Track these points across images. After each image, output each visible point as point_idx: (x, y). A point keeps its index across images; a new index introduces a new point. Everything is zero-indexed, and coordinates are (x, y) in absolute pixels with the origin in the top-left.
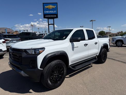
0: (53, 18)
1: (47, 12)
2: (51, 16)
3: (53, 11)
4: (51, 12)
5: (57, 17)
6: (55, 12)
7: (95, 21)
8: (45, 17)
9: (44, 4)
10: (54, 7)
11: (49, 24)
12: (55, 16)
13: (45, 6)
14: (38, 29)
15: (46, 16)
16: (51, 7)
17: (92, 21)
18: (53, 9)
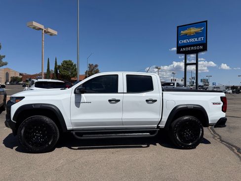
0: (196, 52)
1: (185, 41)
2: (192, 48)
3: (196, 39)
4: (192, 40)
5: (205, 49)
6: (200, 39)
8: (179, 52)
9: (179, 28)
10: (200, 29)
11: (186, 65)
12: (201, 47)
13: (182, 32)
15: (182, 50)
16: (193, 30)
18: (197, 35)
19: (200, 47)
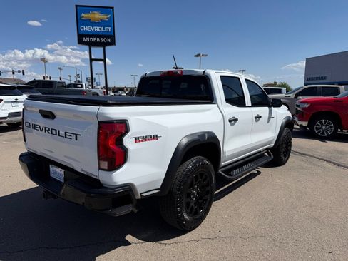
0: (103, 45)
1: (87, 28)
2: (98, 39)
3: (102, 28)
4: (97, 29)
5: (113, 43)
6: (107, 29)
7: (206, 56)
8: (80, 42)
9: (79, 8)
10: (105, 17)
11: (91, 60)
12: (109, 40)
13: (83, 14)
14: (60, 69)
15: (84, 39)
16: (97, 16)
17: (199, 55)
18: (102, 23)
19: (107, 40)
